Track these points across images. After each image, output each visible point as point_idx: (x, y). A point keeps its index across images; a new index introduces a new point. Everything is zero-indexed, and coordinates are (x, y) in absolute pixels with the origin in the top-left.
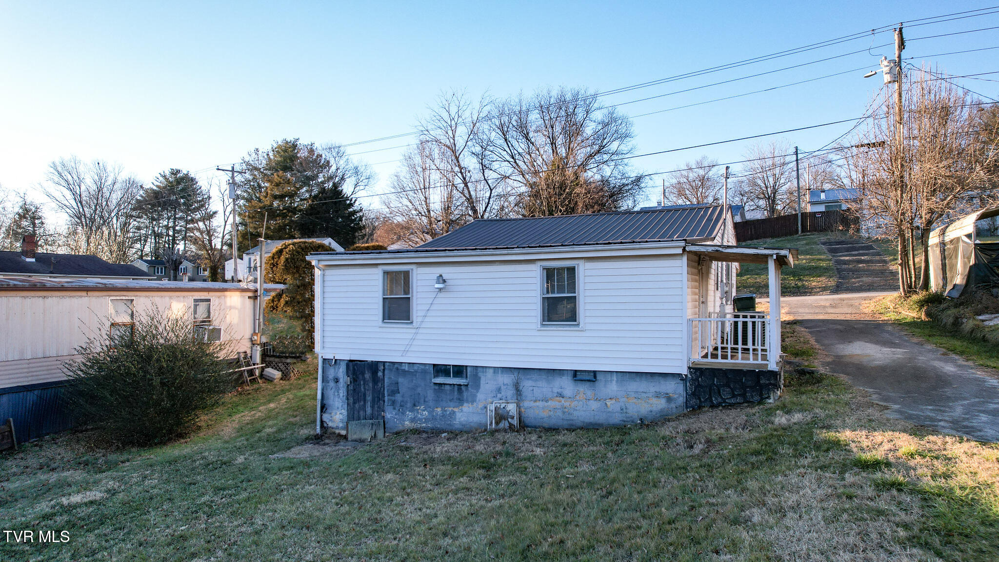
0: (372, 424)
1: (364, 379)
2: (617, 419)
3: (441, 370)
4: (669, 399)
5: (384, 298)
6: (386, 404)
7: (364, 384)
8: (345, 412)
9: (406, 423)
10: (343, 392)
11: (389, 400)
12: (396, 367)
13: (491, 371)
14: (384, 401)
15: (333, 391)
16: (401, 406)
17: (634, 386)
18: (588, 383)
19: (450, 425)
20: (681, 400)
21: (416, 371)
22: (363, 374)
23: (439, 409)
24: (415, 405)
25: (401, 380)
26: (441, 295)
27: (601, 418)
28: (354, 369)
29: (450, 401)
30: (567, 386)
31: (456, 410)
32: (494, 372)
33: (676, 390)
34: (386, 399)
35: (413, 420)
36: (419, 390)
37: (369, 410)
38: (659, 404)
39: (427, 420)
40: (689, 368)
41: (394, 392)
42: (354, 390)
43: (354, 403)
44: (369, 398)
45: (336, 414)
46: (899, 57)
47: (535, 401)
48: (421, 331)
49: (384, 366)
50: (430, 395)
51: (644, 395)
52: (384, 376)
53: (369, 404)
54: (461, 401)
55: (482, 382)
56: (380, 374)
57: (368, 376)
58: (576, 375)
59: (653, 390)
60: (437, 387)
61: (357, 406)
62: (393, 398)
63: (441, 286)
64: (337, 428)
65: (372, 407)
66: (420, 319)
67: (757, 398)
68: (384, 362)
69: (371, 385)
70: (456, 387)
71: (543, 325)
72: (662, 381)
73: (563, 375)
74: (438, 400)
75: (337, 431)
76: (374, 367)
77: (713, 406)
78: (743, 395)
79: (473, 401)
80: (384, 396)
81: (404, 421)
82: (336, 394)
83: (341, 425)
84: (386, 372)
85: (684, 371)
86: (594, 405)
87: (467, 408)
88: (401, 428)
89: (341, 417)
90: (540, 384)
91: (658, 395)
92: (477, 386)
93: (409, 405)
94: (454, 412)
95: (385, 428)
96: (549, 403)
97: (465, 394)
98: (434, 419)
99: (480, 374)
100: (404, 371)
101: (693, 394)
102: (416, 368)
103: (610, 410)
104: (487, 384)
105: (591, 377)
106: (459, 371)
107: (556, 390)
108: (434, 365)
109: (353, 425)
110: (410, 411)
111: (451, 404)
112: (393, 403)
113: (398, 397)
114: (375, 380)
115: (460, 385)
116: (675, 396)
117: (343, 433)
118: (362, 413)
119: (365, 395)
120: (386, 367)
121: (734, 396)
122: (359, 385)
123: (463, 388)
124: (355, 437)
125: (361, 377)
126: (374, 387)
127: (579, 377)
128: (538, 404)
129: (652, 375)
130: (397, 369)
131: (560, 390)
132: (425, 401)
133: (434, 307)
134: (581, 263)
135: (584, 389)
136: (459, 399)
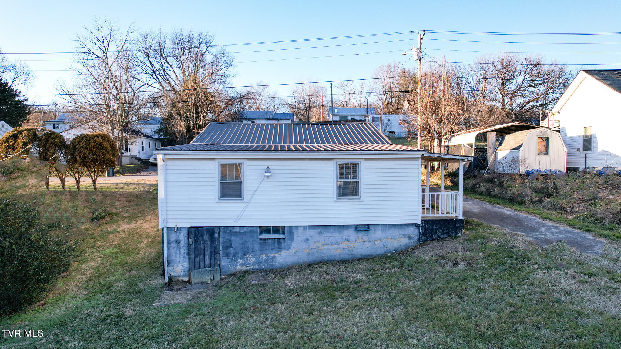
0: (211, 271)
1: (204, 240)
2: (380, 251)
3: (266, 230)
4: (410, 238)
5: (220, 182)
6: (221, 255)
7: (204, 243)
8: (186, 264)
9: (238, 267)
10: (184, 250)
11: (223, 253)
12: (230, 230)
13: (302, 228)
14: (220, 254)
15: (175, 249)
16: (234, 256)
17: (391, 232)
18: (364, 233)
19: (272, 265)
20: (416, 238)
21: (245, 232)
22: (203, 236)
23: (264, 256)
24: (244, 255)
25: (233, 238)
26: (266, 180)
27: (371, 252)
28: (195, 233)
29: (272, 249)
30: (351, 234)
31: (276, 255)
32: (304, 229)
33: (414, 233)
34: (221, 252)
35: (243, 265)
36: (248, 244)
37: (207, 261)
38: (404, 241)
39: (254, 264)
40: (421, 220)
41: (227, 248)
42: (195, 248)
43: (195, 257)
44: (207, 253)
45: (178, 266)
46: (420, 47)
47: (331, 245)
48: (250, 204)
49: (219, 230)
50: (257, 246)
51: (396, 236)
52: (219, 236)
53: (207, 257)
54: (280, 249)
55: (295, 235)
56: (216, 235)
57: (206, 237)
58: (357, 228)
59: (401, 233)
60: (262, 241)
61: (197, 259)
62: (227, 251)
63: (269, 174)
64: (179, 276)
65: (210, 259)
66: (249, 197)
67: (454, 234)
68: (219, 227)
69: (209, 243)
70: (276, 240)
71: (337, 198)
72: (407, 228)
73: (349, 228)
74: (262, 250)
75: (180, 279)
76: (211, 231)
77: (433, 240)
78: (448, 233)
79: (288, 249)
80: (219, 250)
81: (236, 266)
82: (178, 252)
83: (182, 274)
84: (221, 233)
85: (419, 222)
86: (368, 245)
87: (284, 253)
88: (234, 271)
89: (183, 268)
90: (334, 234)
91: (404, 236)
92: (292, 238)
93: (240, 255)
94: (275, 257)
95: (220, 272)
96: (340, 245)
97: (283, 245)
98: (260, 262)
99: (294, 231)
100: (236, 232)
101: (423, 234)
102: (245, 229)
103: (377, 246)
104: (299, 236)
105: (366, 228)
106: (276, 230)
107: (344, 238)
108: (259, 227)
109: (194, 273)
110: (241, 259)
111: (273, 252)
112: (227, 255)
113: (231, 250)
114: (212, 239)
115: (280, 239)
116: (413, 236)
117: (186, 279)
118: (202, 264)
119: (204, 251)
120: (221, 230)
121: (444, 234)
122: (200, 244)
123: (282, 241)
124: (197, 281)
125: (201, 238)
126: (211, 245)
127: (359, 229)
128: (333, 246)
129: (401, 225)
130: (231, 231)
131: (347, 238)
132: (252, 251)
133: (260, 188)
134: (361, 161)
135: (362, 236)
136: (279, 248)
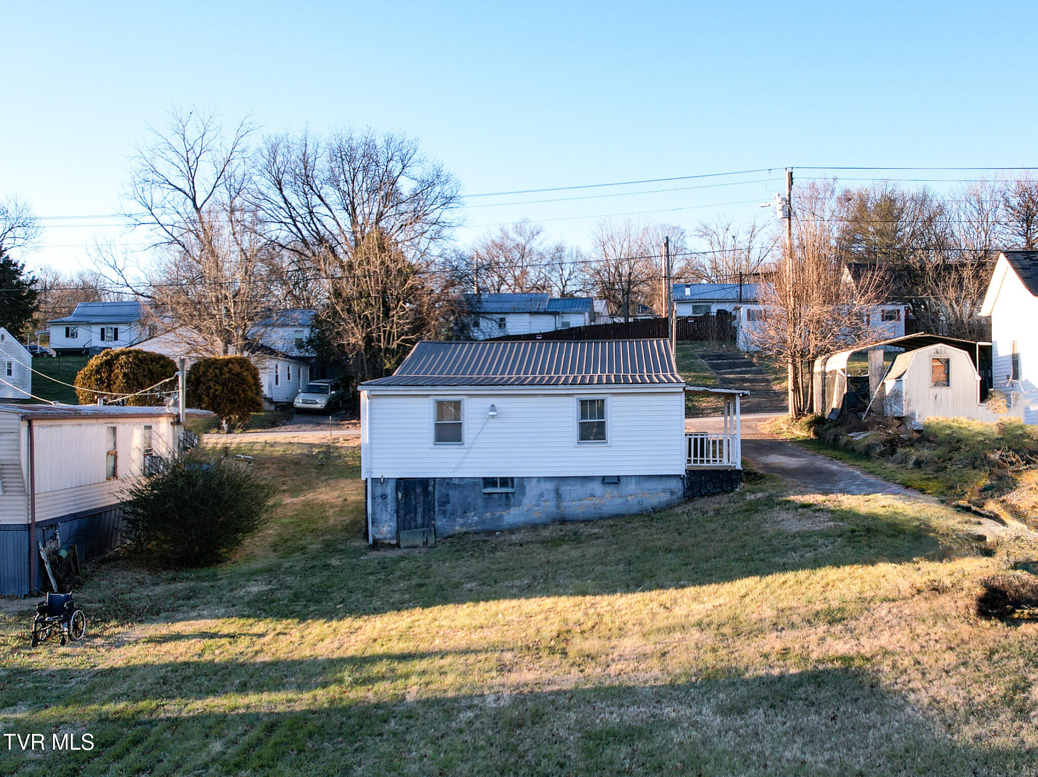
0: (424, 532)
1: (415, 493)
2: (635, 509)
3: (489, 482)
4: (672, 493)
5: (436, 424)
6: (436, 513)
7: (415, 498)
8: (394, 524)
9: (457, 528)
10: (391, 506)
11: (439, 510)
12: (447, 482)
13: (535, 480)
14: (434, 512)
15: (380, 506)
16: (451, 514)
17: (648, 485)
18: (613, 486)
19: (498, 526)
20: (680, 493)
21: (467, 485)
22: (414, 489)
23: (488, 514)
24: (465, 512)
25: (451, 492)
26: (491, 420)
27: (623, 510)
28: (405, 485)
29: (499, 506)
30: (597, 488)
31: (503, 513)
32: (538, 481)
33: (677, 486)
34: (437, 509)
35: (462, 525)
36: (469, 499)
37: (420, 520)
38: (665, 497)
39: (477, 524)
40: (686, 470)
41: (443, 504)
42: (405, 503)
43: (405, 515)
44: (420, 510)
45: (384, 526)
46: (789, 195)
47: (572, 501)
48: (472, 450)
49: (434, 481)
50: (480, 502)
51: (655, 491)
52: (434, 489)
53: (419, 515)
54: (508, 506)
55: (528, 489)
56: (431, 488)
57: (418, 490)
58: (603, 479)
59: (661, 487)
60: (486, 496)
61: (408, 517)
62: (443, 508)
63: (494, 413)
64: (385, 538)
65: (423, 517)
66: (471, 441)
67: (730, 488)
68: (434, 479)
69: (421, 498)
70: (504, 495)
71: (578, 443)
72: (668, 480)
73: (595, 480)
74: (486, 507)
75: (386, 542)
76: (424, 483)
77: (702, 496)
78: (721, 487)
79: (519, 505)
80: (434, 507)
81: (455, 526)
82: (384, 509)
83: (389, 536)
84: (436, 486)
85: (683, 473)
86: (618, 501)
87: (514, 511)
88: (451, 532)
89: (389, 529)
90: (576, 487)
91: (664, 491)
92: (523, 493)
93: (459, 513)
94: (502, 515)
95: (435, 534)
96: (584, 502)
97: (512, 500)
98: (483, 522)
99: (525, 483)
100: (454, 484)
101: (689, 488)
102: (466, 481)
103: (630, 503)
104: (532, 491)
105: (616, 481)
106: (505, 482)
107: (588, 492)
108: (484, 478)
109: (404, 534)
110: (460, 518)
111: (500, 509)
112: (444, 513)
113: (449, 507)
114: (426, 493)
115: (508, 493)
116: (677, 490)
117: (394, 542)
118: (413, 523)
119: (416, 507)
120: (437, 482)
121: (715, 488)
122: (410, 499)
123: (510, 495)
124: (408, 544)
125: (412, 492)
126: (424, 501)
127: (606, 481)
128: (574, 503)
129: (661, 476)
130: (448, 483)
131: (592, 492)
132: (475, 508)
133: (484, 431)
134: (609, 396)
135: (611, 490)
136: (507, 505)
